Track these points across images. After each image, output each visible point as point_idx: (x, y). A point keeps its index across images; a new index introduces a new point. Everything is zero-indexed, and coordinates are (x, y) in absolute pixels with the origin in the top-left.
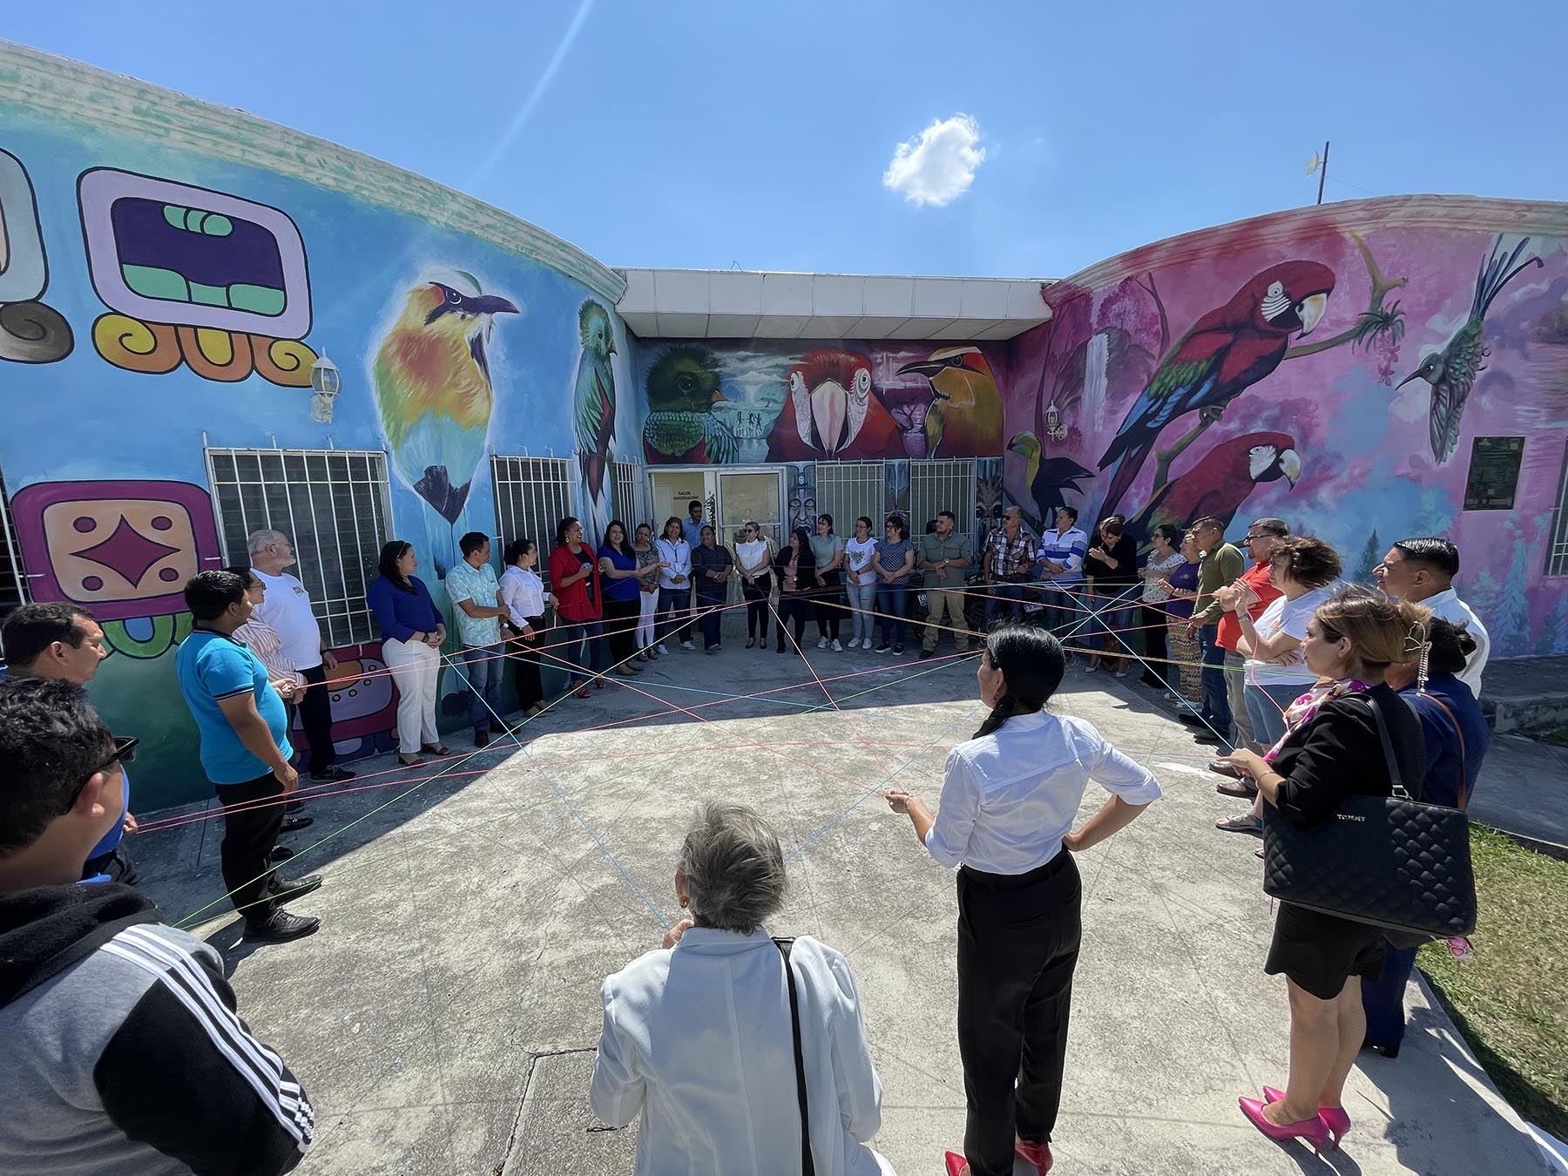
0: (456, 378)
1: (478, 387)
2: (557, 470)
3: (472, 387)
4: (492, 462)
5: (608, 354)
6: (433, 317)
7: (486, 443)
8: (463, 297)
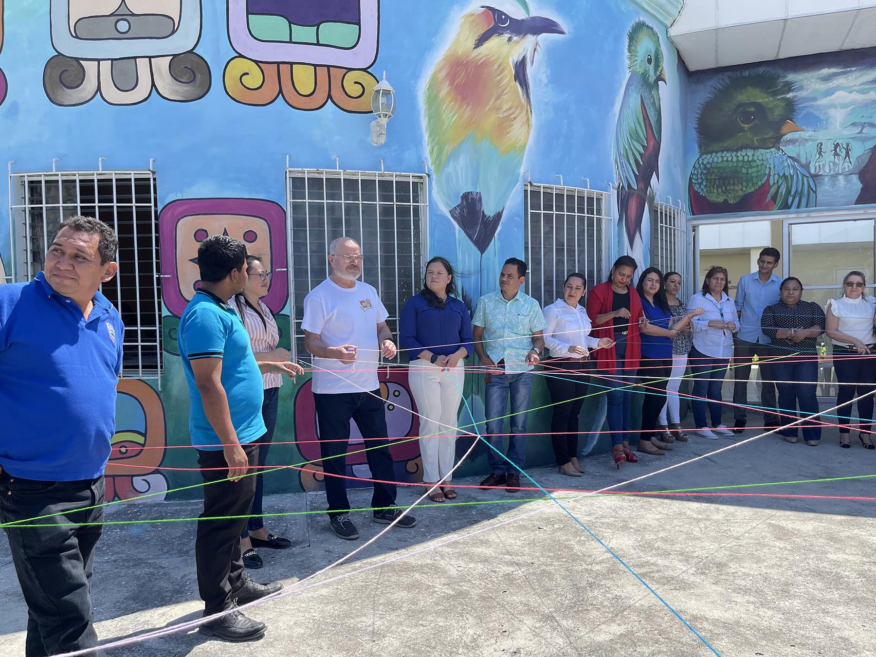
0: (499, 102)
1: (518, 111)
2: (592, 204)
3: (511, 111)
4: (526, 191)
5: (656, 81)
6: (481, 41)
7: (522, 170)
8: (511, 19)
